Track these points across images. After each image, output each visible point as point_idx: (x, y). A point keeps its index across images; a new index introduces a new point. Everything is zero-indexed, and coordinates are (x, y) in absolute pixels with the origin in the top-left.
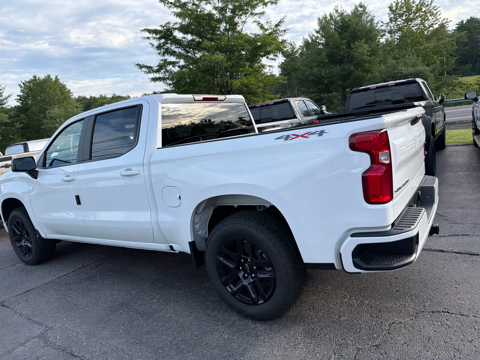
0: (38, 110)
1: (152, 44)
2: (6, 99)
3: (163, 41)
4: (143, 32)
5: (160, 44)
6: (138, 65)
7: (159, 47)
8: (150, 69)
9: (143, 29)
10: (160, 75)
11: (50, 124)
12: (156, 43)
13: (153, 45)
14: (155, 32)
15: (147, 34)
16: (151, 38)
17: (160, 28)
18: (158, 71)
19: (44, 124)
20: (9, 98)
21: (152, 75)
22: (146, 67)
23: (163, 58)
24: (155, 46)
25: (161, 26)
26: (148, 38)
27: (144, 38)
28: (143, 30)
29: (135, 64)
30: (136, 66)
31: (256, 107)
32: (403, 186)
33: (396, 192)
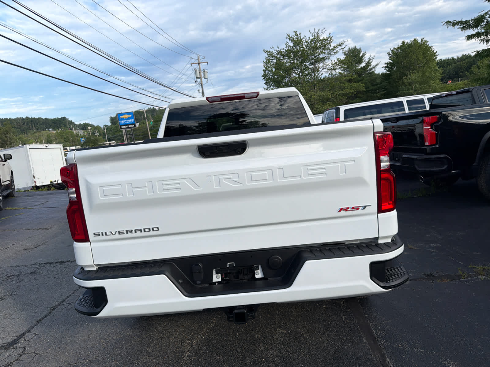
0: (398, 76)
2: (374, 67)
8: (465, 25)
10: (480, 30)
11: (406, 90)
19: (399, 91)
20: (376, 67)
21: (471, 32)
22: (459, 23)
29: (444, 23)
30: (445, 24)
32: (127, 232)
33: (98, 235)
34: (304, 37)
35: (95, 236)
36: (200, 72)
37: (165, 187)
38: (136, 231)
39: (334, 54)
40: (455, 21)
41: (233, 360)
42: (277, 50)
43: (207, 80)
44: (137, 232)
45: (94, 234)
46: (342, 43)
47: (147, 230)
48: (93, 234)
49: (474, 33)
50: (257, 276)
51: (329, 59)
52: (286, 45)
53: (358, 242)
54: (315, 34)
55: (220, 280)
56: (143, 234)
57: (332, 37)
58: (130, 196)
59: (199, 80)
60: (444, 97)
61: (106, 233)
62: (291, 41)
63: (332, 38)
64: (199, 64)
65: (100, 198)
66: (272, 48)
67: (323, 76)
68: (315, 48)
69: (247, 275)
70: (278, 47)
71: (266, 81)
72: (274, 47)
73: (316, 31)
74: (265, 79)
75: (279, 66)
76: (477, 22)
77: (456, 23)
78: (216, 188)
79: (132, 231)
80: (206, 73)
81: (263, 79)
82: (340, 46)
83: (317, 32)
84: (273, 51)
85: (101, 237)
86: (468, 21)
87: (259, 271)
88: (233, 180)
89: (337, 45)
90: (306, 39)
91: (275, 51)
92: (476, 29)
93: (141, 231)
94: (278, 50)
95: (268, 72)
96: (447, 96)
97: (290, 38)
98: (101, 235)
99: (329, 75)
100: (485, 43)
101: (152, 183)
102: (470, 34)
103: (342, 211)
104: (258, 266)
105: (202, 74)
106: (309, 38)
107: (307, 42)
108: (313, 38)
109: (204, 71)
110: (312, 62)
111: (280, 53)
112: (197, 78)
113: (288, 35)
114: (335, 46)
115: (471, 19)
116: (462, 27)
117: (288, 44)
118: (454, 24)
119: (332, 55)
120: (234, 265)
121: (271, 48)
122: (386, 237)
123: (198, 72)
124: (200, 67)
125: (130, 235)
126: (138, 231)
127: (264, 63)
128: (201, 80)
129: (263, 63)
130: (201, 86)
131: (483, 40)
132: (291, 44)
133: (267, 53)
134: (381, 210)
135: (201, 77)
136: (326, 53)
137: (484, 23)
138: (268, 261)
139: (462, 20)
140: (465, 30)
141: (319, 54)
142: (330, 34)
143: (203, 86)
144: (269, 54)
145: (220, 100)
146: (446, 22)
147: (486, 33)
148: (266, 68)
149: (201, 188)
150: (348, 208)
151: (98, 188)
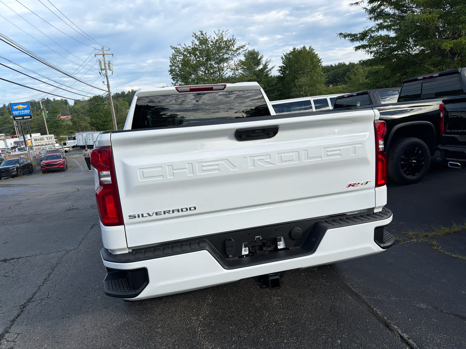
0: (291, 79)
1: (366, 8)
2: (270, 70)
3: (375, 4)
6: (341, 34)
7: (372, 11)
8: (354, 38)
10: (365, 42)
11: (297, 92)
12: (369, 7)
13: (367, 9)
16: (360, 3)
18: (362, 38)
19: (292, 92)
20: (272, 70)
21: (358, 44)
22: (349, 35)
23: (378, 22)
27: (353, 4)
29: (338, 34)
30: (339, 35)
31: (417, 80)
32: (165, 213)
33: (133, 217)
34: (210, 37)
35: (130, 219)
36: (104, 64)
37: (204, 168)
38: (173, 212)
39: (237, 55)
40: (346, 33)
42: (184, 47)
43: (112, 72)
44: (175, 212)
45: (130, 216)
46: (244, 46)
47: (184, 210)
48: (128, 216)
49: (360, 45)
50: (279, 247)
51: (232, 59)
53: (356, 213)
54: (220, 35)
55: (247, 253)
56: (181, 213)
57: (235, 39)
58: (170, 178)
59: (104, 72)
60: (346, 97)
61: (142, 215)
62: (197, 40)
63: (235, 40)
64: (104, 55)
65: (139, 179)
67: (227, 76)
68: (219, 48)
69: (270, 247)
70: (185, 45)
71: (172, 76)
73: (221, 32)
74: (172, 74)
75: (186, 63)
76: (363, 36)
77: (347, 35)
78: (251, 168)
79: (170, 211)
80: (111, 65)
81: (170, 74)
82: (242, 48)
83: (221, 33)
84: (180, 47)
85: (137, 219)
86: (356, 35)
87: (281, 242)
88: (265, 161)
89: (240, 47)
90: (211, 39)
91: (182, 48)
92: (362, 41)
93: (178, 211)
94: (185, 47)
95: (175, 67)
96: (349, 96)
97: (196, 36)
98: (137, 217)
99: (233, 74)
100: (370, 54)
101: (192, 165)
102: (357, 46)
103: (351, 186)
104: (281, 238)
105: (107, 65)
106: (214, 38)
107: (212, 42)
108: (217, 38)
109: (109, 63)
110: (217, 61)
111: (186, 50)
112: (102, 70)
113: (194, 33)
114: (238, 48)
115: (359, 33)
116: (351, 39)
117: (194, 42)
118: (345, 36)
119: (235, 56)
120: (261, 239)
121: (178, 45)
122: (379, 207)
123: (103, 63)
124: (104, 58)
125: (167, 215)
126: (175, 211)
127: (171, 58)
128: (106, 71)
129: (170, 59)
130: (106, 78)
131: (368, 51)
132: (198, 43)
133: (174, 50)
134: (377, 185)
135: (106, 69)
136: (230, 53)
137: (368, 37)
138: (290, 233)
139: (351, 33)
140: (353, 42)
141: (223, 55)
142: (233, 36)
143: (109, 78)
144: (176, 50)
145: (189, 90)
146: (340, 34)
147: (369, 46)
148: (172, 64)
149: (237, 169)
150: (355, 184)
151: (138, 170)
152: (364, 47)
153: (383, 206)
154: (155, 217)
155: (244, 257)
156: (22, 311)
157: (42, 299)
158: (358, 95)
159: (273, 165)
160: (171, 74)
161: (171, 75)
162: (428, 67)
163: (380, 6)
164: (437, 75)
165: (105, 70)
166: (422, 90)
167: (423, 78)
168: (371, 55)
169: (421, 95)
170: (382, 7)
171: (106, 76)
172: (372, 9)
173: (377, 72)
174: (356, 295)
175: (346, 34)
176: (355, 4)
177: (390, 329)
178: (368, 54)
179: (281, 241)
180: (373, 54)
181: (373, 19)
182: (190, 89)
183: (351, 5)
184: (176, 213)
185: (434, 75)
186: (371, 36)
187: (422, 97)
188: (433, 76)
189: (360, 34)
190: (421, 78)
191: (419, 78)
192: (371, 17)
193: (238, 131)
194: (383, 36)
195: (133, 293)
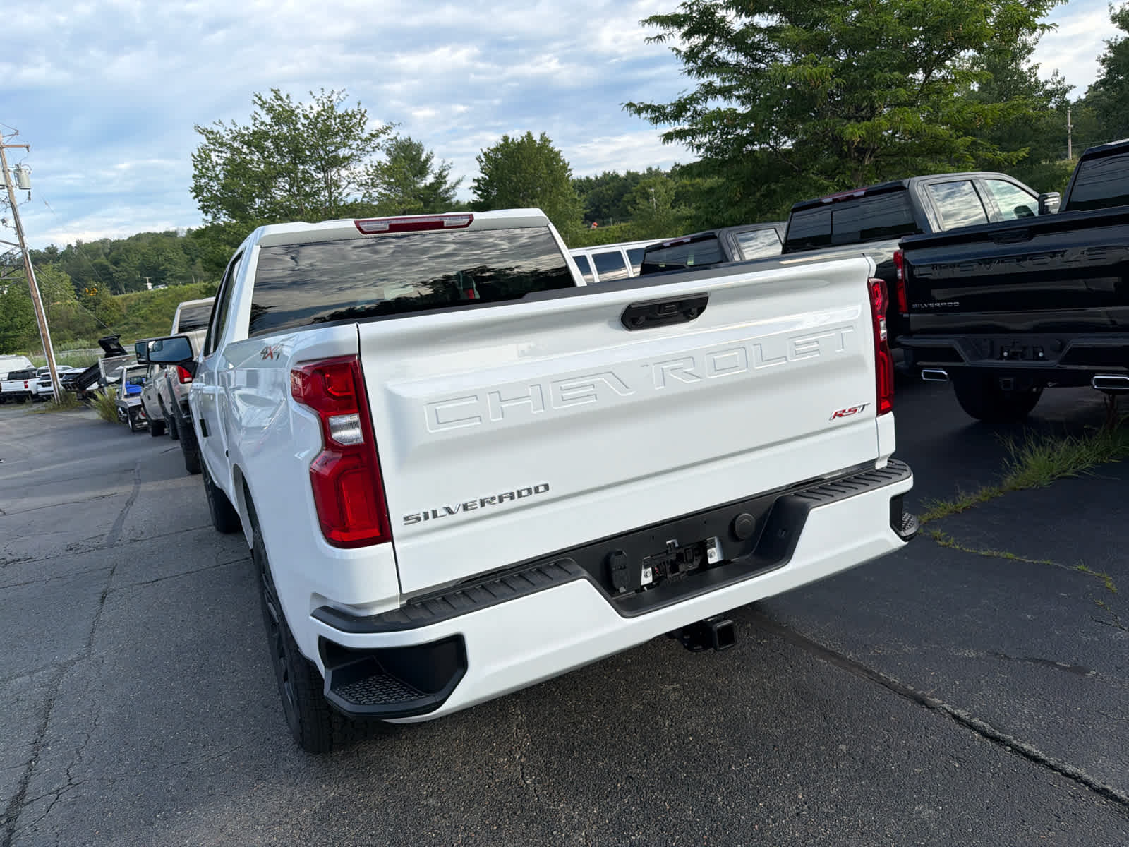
1: (677, 50)
2: (453, 188)
3: (698, 40)
4: (646, 25)
5: (692, 50)
6: (630, 105)
7: (691, 55)
8: (658, 114)
9: (647, 18)
10: (683, 125)
12: (685, 47)
13: (680, 52)
14: (674, 21)
15: (657, 30)
16: (666, 37)
17: (682, 11)
18: (676, 116)
20: (458, 186)
22: (648, 108)
23: (705, 80)
24: (682, 53)
25: (684, 4)
26: (660, 37)
27: (653, 38)
28: (646, 21)
29: (624, 105)
30: (626, 108)
31: (821, 204)
32: (483, 503)
33: (414, 520)
34: (299, 105)
35: (406, 524)
37: (565, 394)
38: (501, 500)
39: (372, 150)
40: (642, 103)
41: (635, 758)
42: (231, 130)
43: (29, 193)
44: (504, 499)
45: (406, 519)
46: (387, 128)
47: (524, 493)
48: (403, 519)
49: (671, 130)
50: (711, 561)
51: (360, 161)
52: (255, 121)
53: (840, 474)
54: (325, 100)
55: (650, 580)
56: (518, 502)
57: (365, 111)
60: (667, 247)
61: (435, 515)
62: (265, 112)
63: (365, 115)
65: (428, 429)
66: (217, 123)
67: (350, 200)
69: (691, 561)
70: (234, 124)
72: (223, 122)
73: (327, 94)
74: (200, 197)
75: (237, 169)
76: (680, 109)
77: (644, 108)
79: (493, 498)
80: (24, 175)
81: (194, 198)
82: (384, 133)
83: (329, 97)
84: (221, 130)
85: (423, 524)
86: (664, 108)
87: (714, 549)
89: (377, 130)
90: (303, 111)
91: (226, 131)
92: (676, 122)
93: (512, 498)
94: (233, 129)
95: (207, 180)
96: (673, 245)
97: (265, 103)
98: (422, 518)
99: (363, 197)
100: (695, 150)
102: (665, 131)
103: (836, 417)
104: (714, 539)
105: (11, 175)
106: (312, 108)
107: (306, 117)
108: (320, 109)
109: (19, 170)
110: (322, 165)
111: (238, 136)
113: (256, 96)
114: (374, 133)
115: (669, 104)
116: (653, 116)
117: (257, 116)
118: (639, 111)
119: (368, 152)
120: (677, 545)
121: (215, 123)
122: (883, 458)
125: (488, 509)
126: (505, 497)
127: (195, 158)
128: (10, 191)
129: (193, 158)
130: (10, 209)
131: (691, 144)
132: (267, 119)
133: (206, 135)
134: (881, 411)
135: (10, 186)
136: (354, 146)
137: (689, 114)
138: (732, 525)
139: (653, 104)
140: (657, 123)
141: (337, 148)
142: (359, 104)
143: (19, 210)
144: (210, 136)
145: (387, 228)
146: (628, 105)
147: (692, 133)
148: (200, 171)
149: (631, 391)
150: (844, 411)
151: (425, 407)
152: (680, 134)
153: (889, 456)
154: (461, 515)
155: (644, 591)
156: (11, 831)
157: (58, 791)
158: (694, 240)
159: (699, 380)
160: (196, 196)
161: (197, 199)
162: (815, 178)
163: (706, 44)
164: (862, 193)
165: (6, 190)
166: (832, 225)
167: (833, 199)
168: (698, 152)
169: (832, 237)
170: (712, 49)
171: (12, 204)
172: (690, 51)
173: (711, 191)
174: (833, 654)
175: (641, 106)
176: (656, 40)
177: (928, 707)
178: (693, 150)
179: (715, 547)
180: (702, 150)
181: (695, 72)
182: (391, 226)
183: (647, 41)
184: (507, 503)
185: (856, 194)
186: (695, 111)
187: (834, 240)
188: (852, 196)
189: (672, 105)
190: (830, 200)
191: (825, 201)
192: (690, 68)
193: (633, 306)
194: (724, 111)
195: (429, 700)
